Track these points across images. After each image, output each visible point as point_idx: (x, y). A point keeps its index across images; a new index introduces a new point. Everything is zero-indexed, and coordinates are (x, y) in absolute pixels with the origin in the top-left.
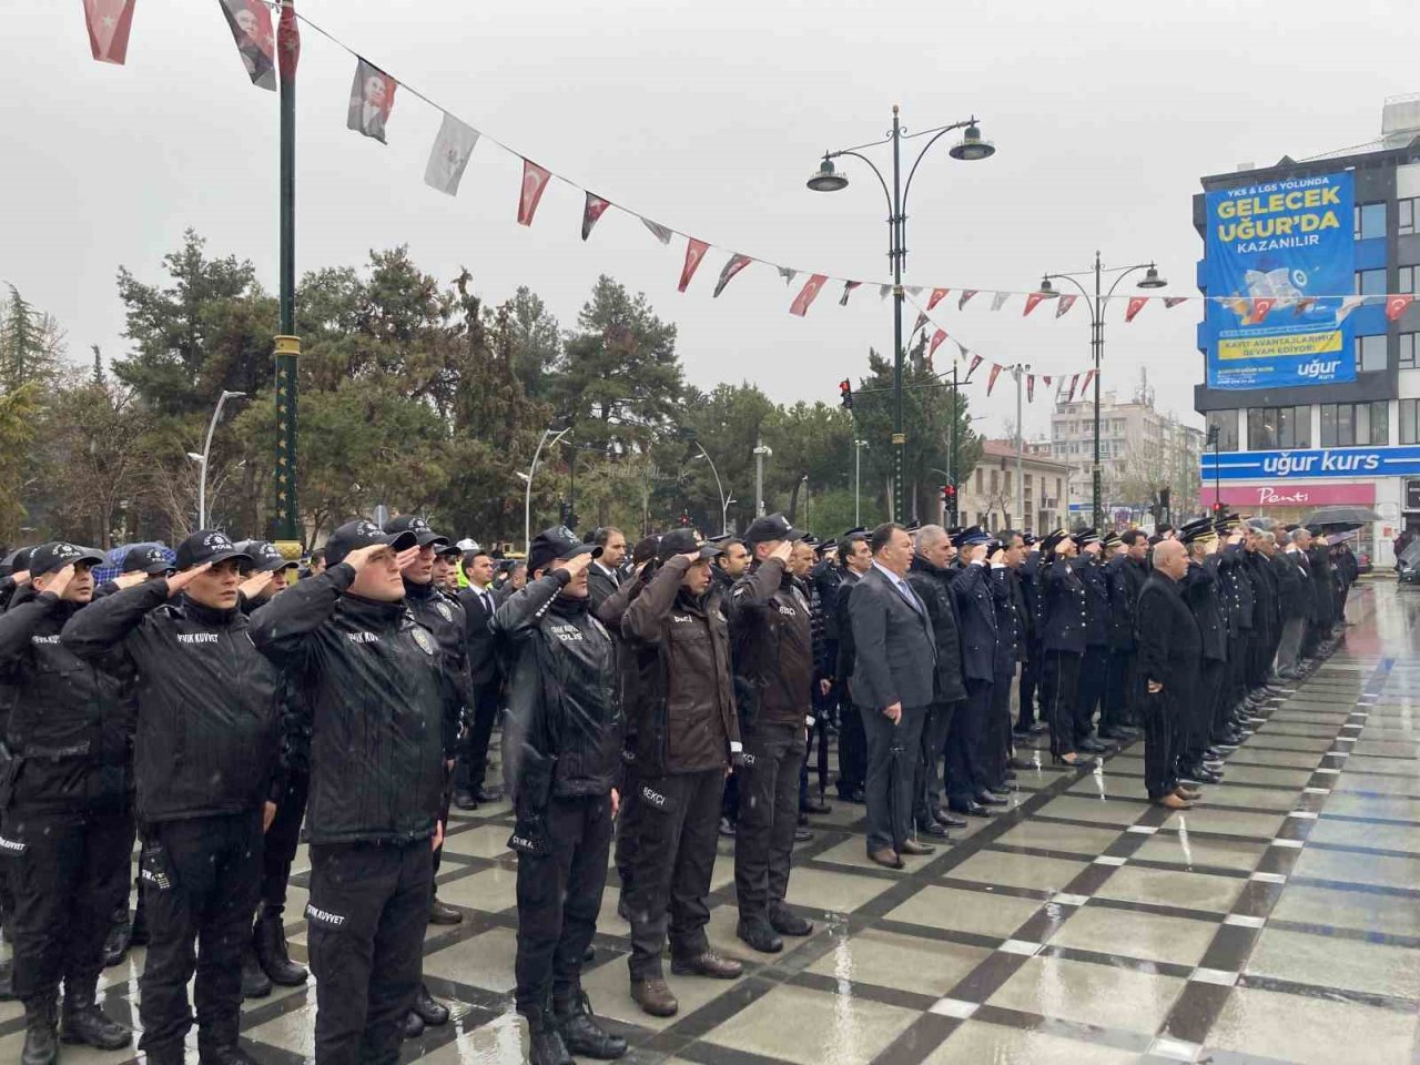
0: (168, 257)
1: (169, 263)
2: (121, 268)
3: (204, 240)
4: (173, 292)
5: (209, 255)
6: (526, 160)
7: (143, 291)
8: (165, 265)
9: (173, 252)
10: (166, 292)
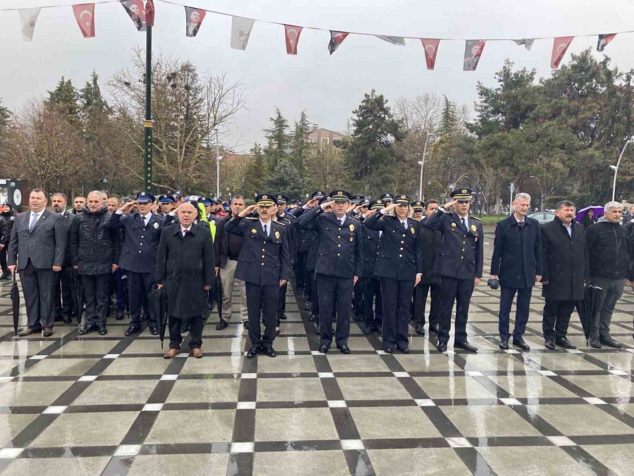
0: (497, 74)
1: (497, 77)
2: (478, 82)
3: (513, 63)
4: (499, 89)
5: (513, 70)
6: (285, 25)
7: (487, 90)
8: (495, 78)
9: (499, 72)
10: (496, 90)
